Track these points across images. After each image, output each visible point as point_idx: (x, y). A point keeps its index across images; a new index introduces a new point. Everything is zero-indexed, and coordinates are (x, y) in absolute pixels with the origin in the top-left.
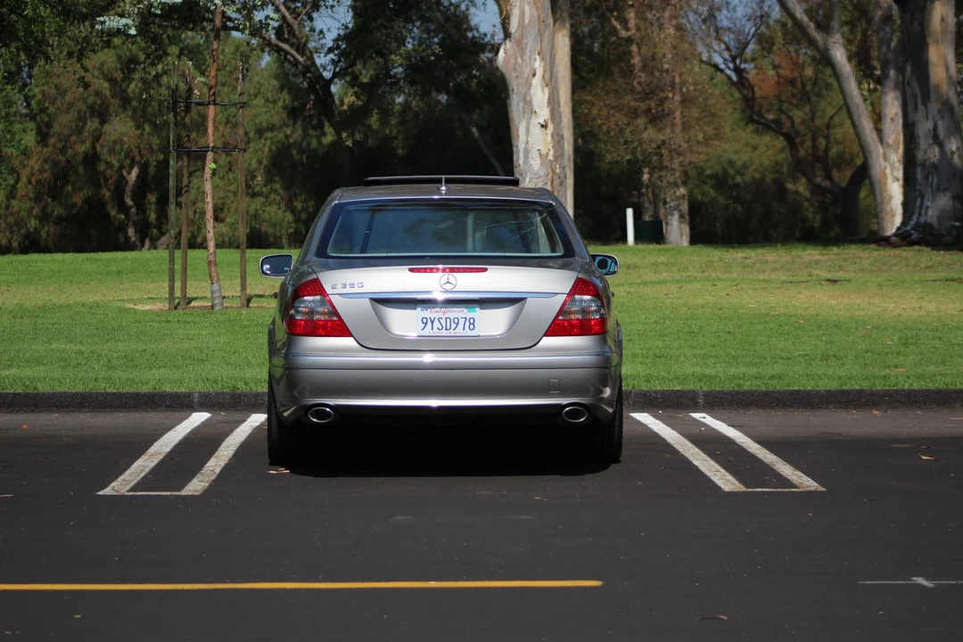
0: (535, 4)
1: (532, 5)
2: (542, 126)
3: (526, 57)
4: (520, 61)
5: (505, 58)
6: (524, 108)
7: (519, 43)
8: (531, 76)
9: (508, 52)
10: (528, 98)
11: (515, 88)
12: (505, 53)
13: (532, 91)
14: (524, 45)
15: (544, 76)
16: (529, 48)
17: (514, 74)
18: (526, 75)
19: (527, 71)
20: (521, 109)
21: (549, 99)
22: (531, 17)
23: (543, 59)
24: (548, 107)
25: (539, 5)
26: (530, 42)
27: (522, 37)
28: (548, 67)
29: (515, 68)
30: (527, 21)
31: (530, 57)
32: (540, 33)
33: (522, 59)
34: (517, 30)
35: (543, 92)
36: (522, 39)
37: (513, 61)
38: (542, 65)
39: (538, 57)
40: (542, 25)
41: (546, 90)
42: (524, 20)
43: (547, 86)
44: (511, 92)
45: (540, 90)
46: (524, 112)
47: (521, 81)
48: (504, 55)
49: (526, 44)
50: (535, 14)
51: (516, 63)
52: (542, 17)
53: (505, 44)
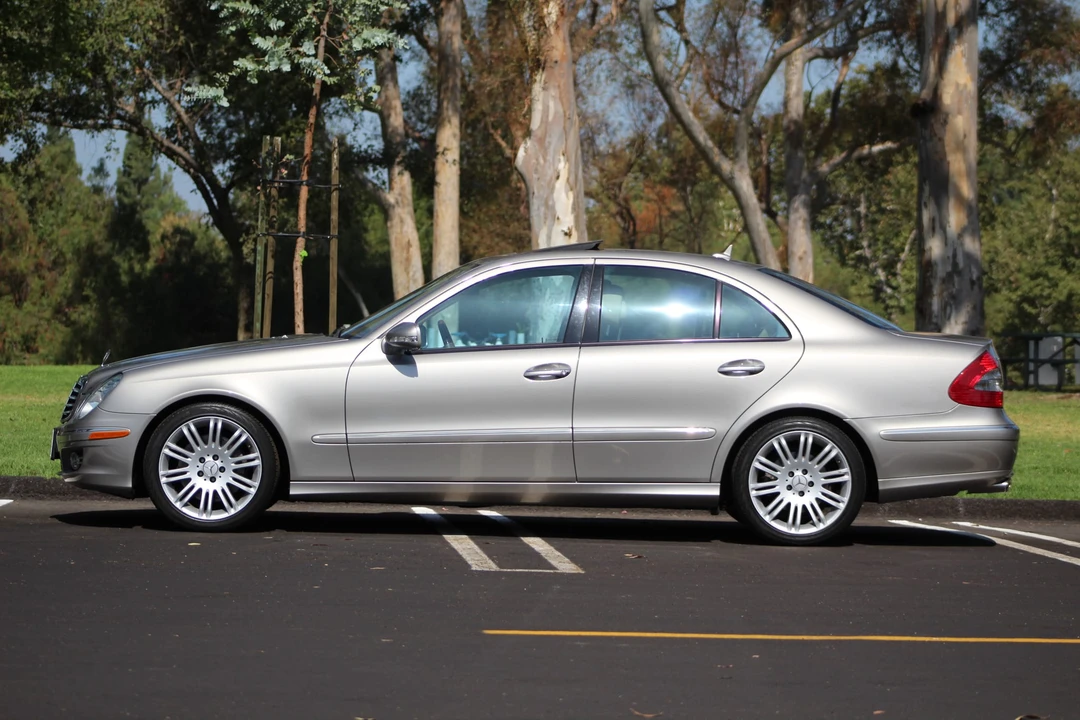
0: (561, 99)
1: (558, 100)
2: (566, 234)
3: (549, 158)
4: (542, 161)
5: (525, 158)
6: (545, 214)
7: (541, 141)
8: (554, 178)
9: (529, 152)
10: (550, 203)
11: (536, 191)
12: (526, 152)
13: (555, 195)
14: (547, 144)
15: (568, 179)
16: (552, 148)
17: (535, 176)
18: (548, 178)
19: (550, 172)
20: (542, 214)
21: (574, 204)
22: (556, 113)
23: (568, 160)
24: (572, 213)
25: (564, 100)
26: (554, 141)
27: (546, 133)
28: (573, 170)
29: (536, 171)
30: (550, 118)
31: (554, 159)
32: (566, 131)
33: (545, 160)
34: (539, 127)
35: (567, 196)
36: (545, 137)
37: (534, 161)
38: (567, 166)
39: (562, 158)
40: (568, 122)
41: (571, 194)
42: (547, 116)
43: (571, 190)
44: (531, 195)
45: (563, 195)
46: (546, 218)
47: (542, 183)
48: (524, 154)
49: (550, 143)
50: (561, 110)
51: (538, 163)
52: (567, 114)
53: (526, 143)
